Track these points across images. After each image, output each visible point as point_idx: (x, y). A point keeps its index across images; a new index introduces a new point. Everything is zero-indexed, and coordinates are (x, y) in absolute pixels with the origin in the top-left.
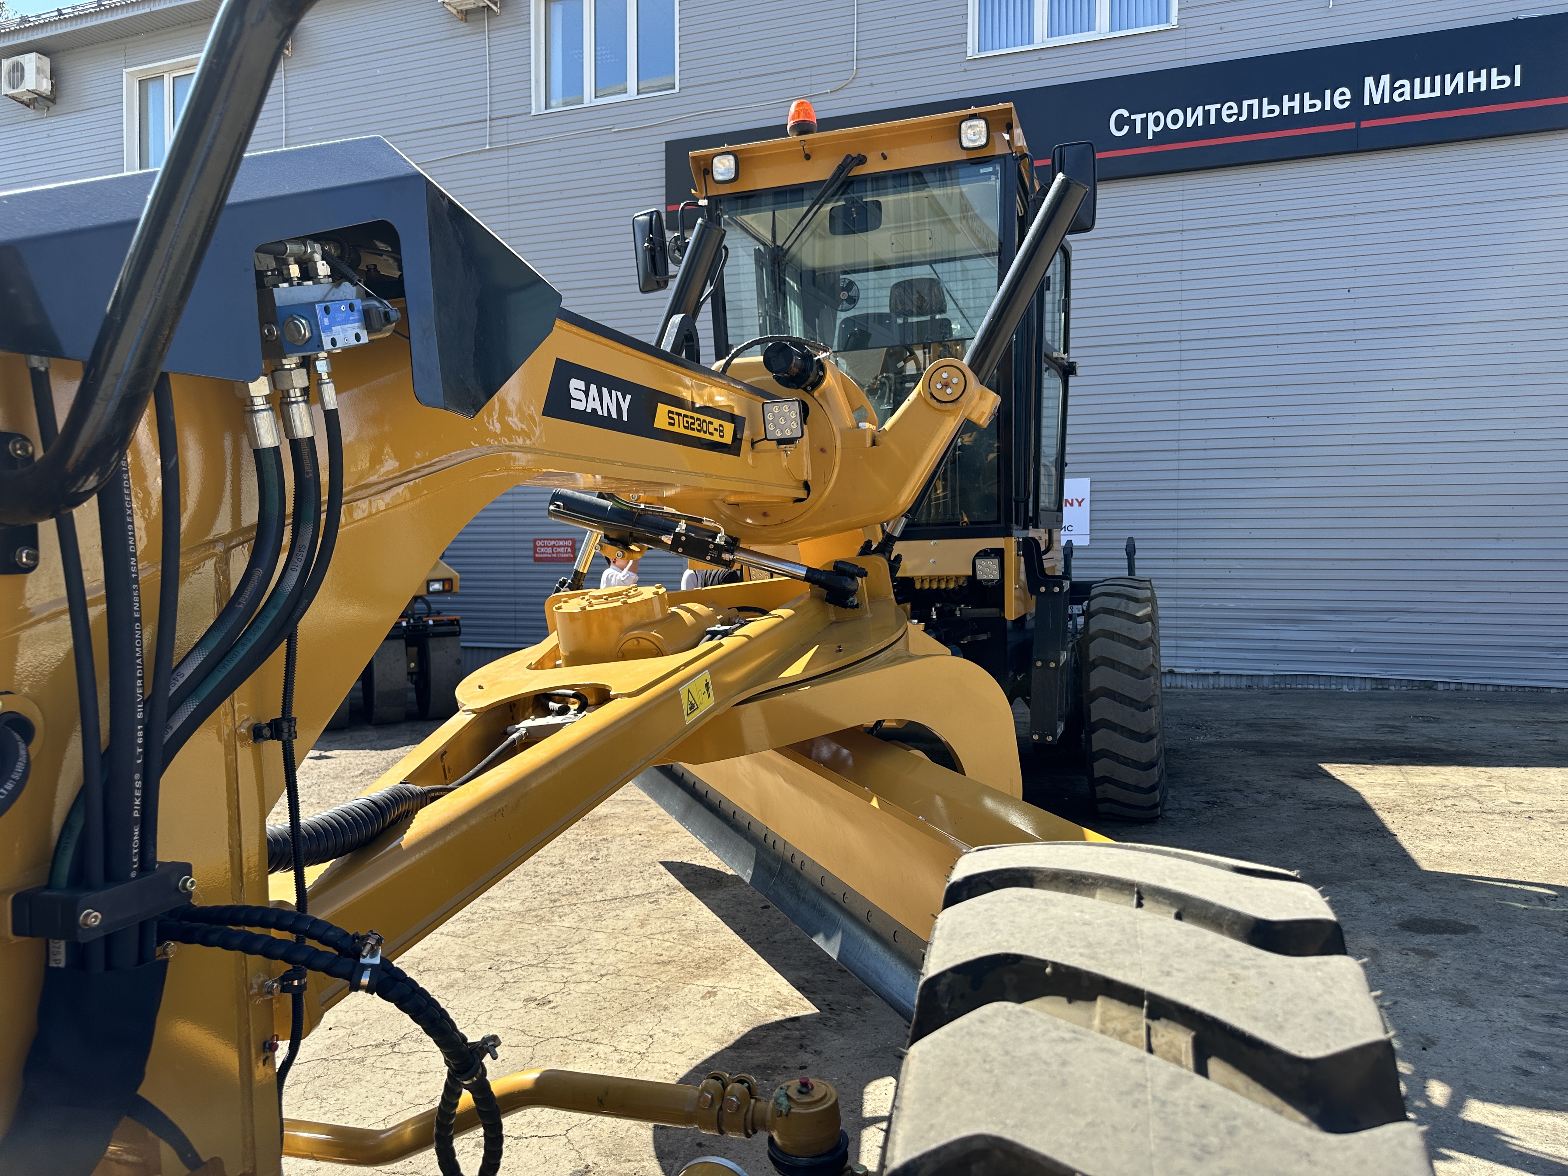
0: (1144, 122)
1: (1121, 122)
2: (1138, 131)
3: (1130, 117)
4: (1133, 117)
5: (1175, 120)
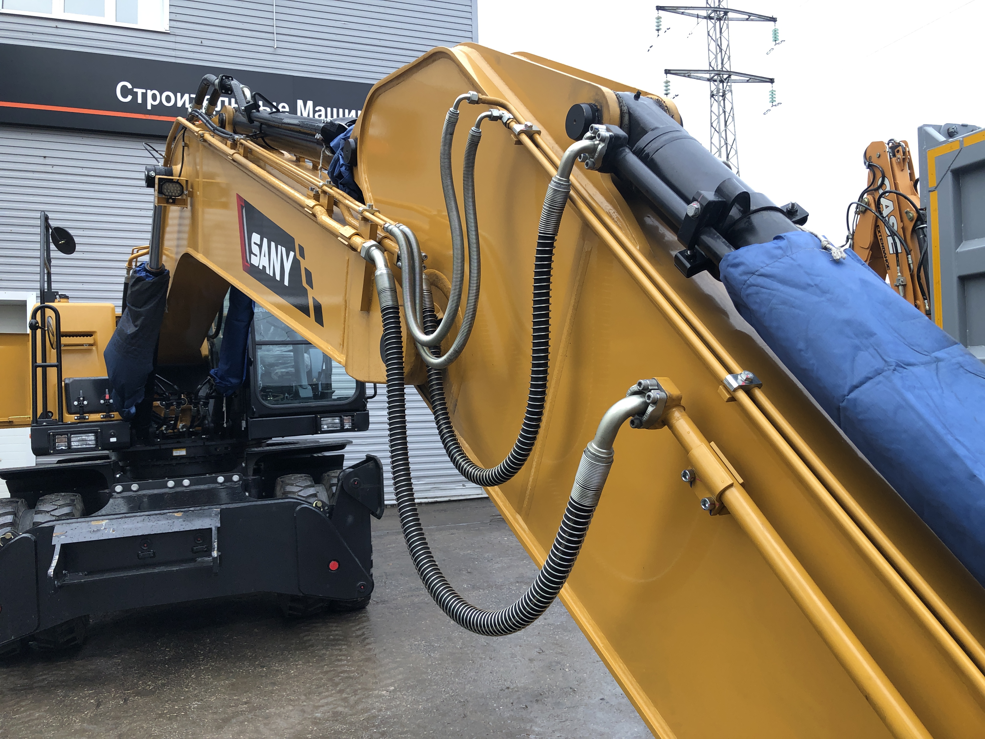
0: (144, 96)
1: (125, 92)
2: (140, 101)
3: (132, 89)
4: (135, 90)
5: (168, 99)
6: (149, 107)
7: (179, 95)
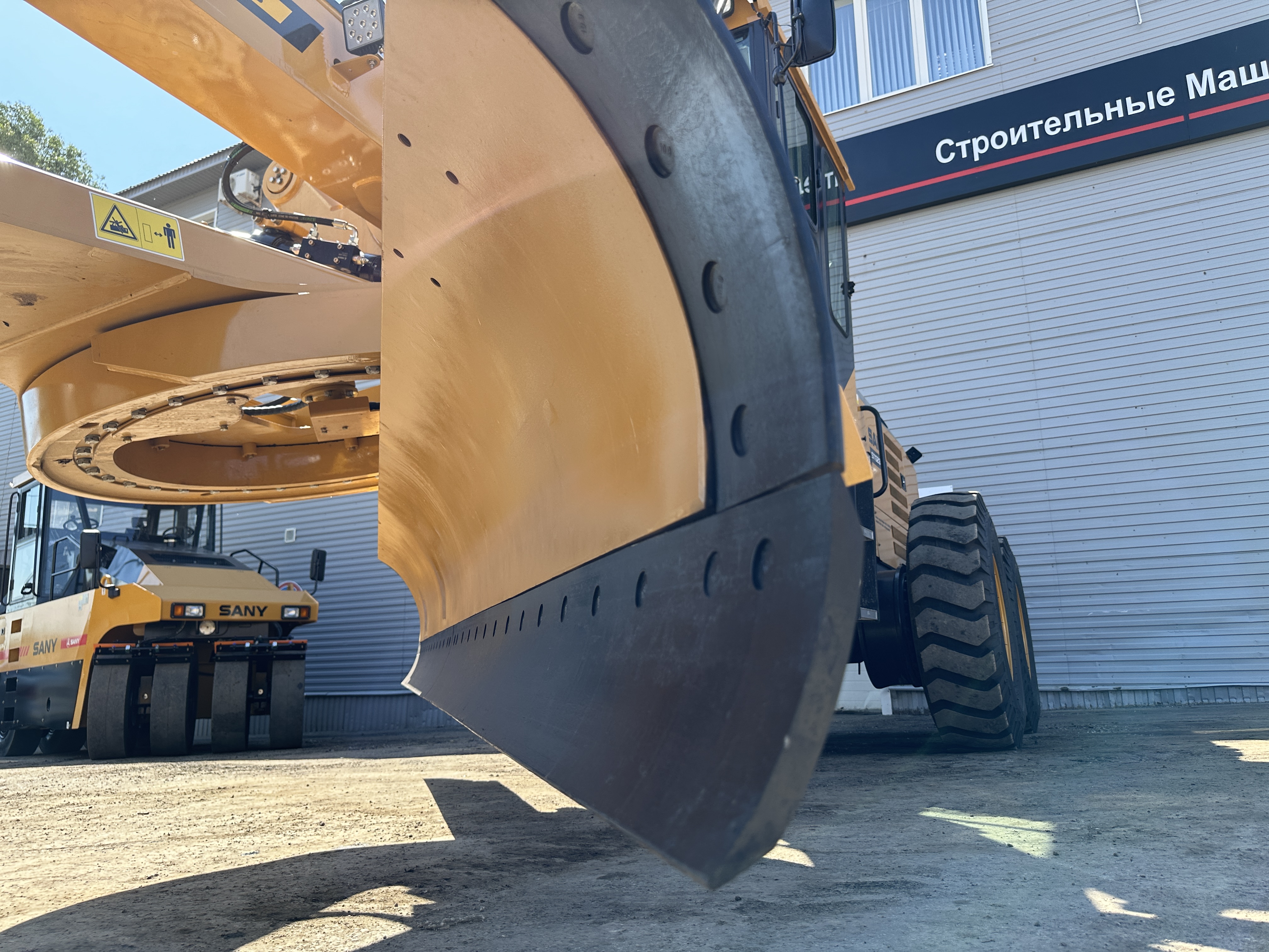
0: (970, 147)
1: (946, 151)
2: (964, 155)
3: (955, 144)
4: (958, 145)
5: (999, 140)
6: (977, 158)
7: (1012, 130)
